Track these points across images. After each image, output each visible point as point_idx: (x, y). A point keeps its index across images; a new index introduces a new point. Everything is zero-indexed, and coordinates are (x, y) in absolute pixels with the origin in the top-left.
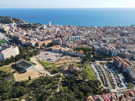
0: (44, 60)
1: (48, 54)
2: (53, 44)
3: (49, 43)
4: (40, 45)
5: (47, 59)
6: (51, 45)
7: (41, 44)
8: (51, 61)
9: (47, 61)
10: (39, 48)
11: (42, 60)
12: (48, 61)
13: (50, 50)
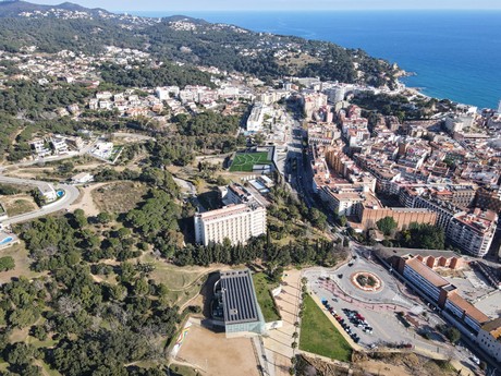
0: (331, 310)
1: (372, 282)
2: (428, 240)
3: (415, 224)
4: (369, 222)
5: (346, 311)
6: (417, 238)
7: (375, 219)
8: (354, 330)
9: (341, 322)
10: (359, 230)
11: (325, 303)
12: (344, 326)
13: (396, 267)
